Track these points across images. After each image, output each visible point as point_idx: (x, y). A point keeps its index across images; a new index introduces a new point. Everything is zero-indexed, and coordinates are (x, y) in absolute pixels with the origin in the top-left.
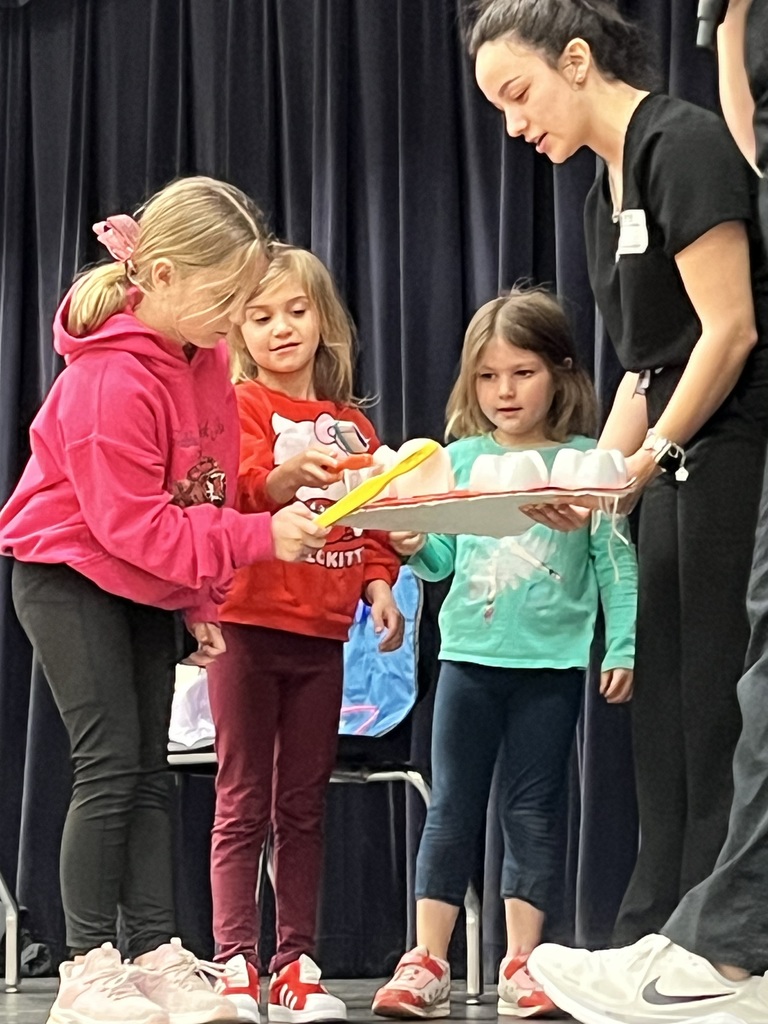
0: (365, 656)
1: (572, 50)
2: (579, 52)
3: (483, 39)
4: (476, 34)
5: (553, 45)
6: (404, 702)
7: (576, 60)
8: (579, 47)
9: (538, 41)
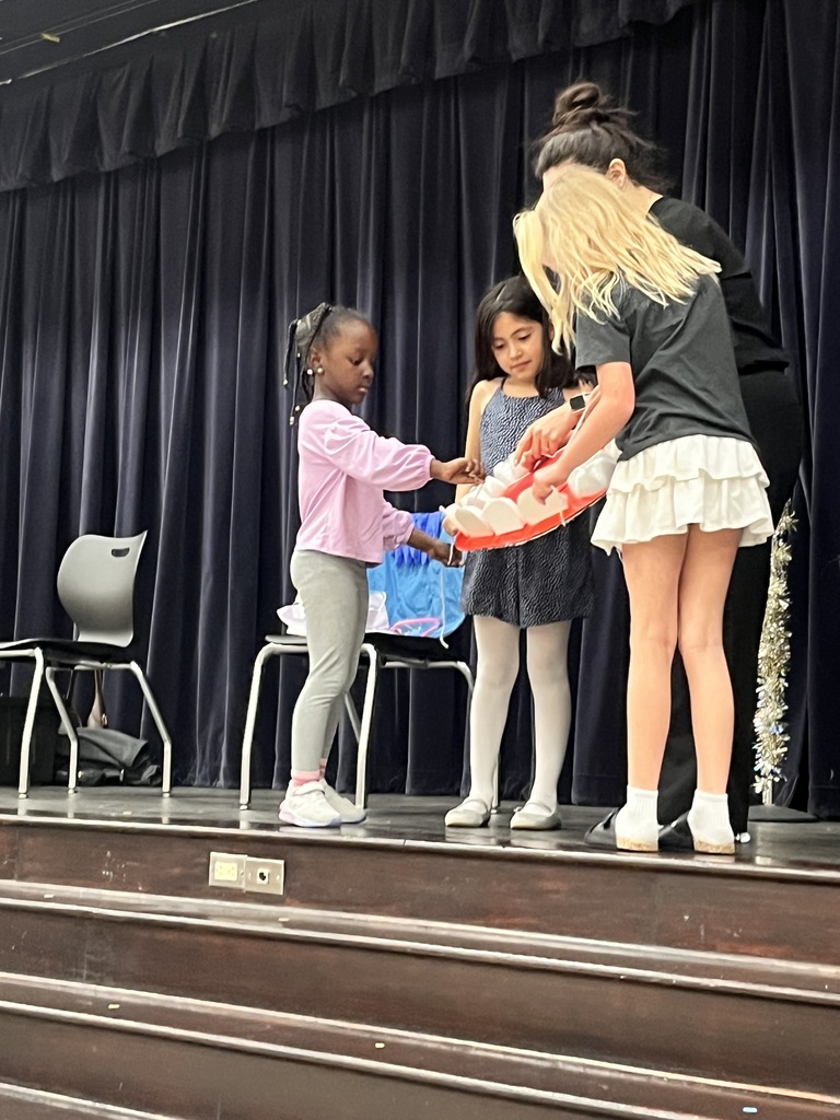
0: (427, 587)
1: (613, 166)
2: (618, 168)
3: (549, 164)
4: (541, 160)
5: (601, 166)
6: (457, 617)
7: (617, 174)
8: (618, 164)
9: (590, 163)
